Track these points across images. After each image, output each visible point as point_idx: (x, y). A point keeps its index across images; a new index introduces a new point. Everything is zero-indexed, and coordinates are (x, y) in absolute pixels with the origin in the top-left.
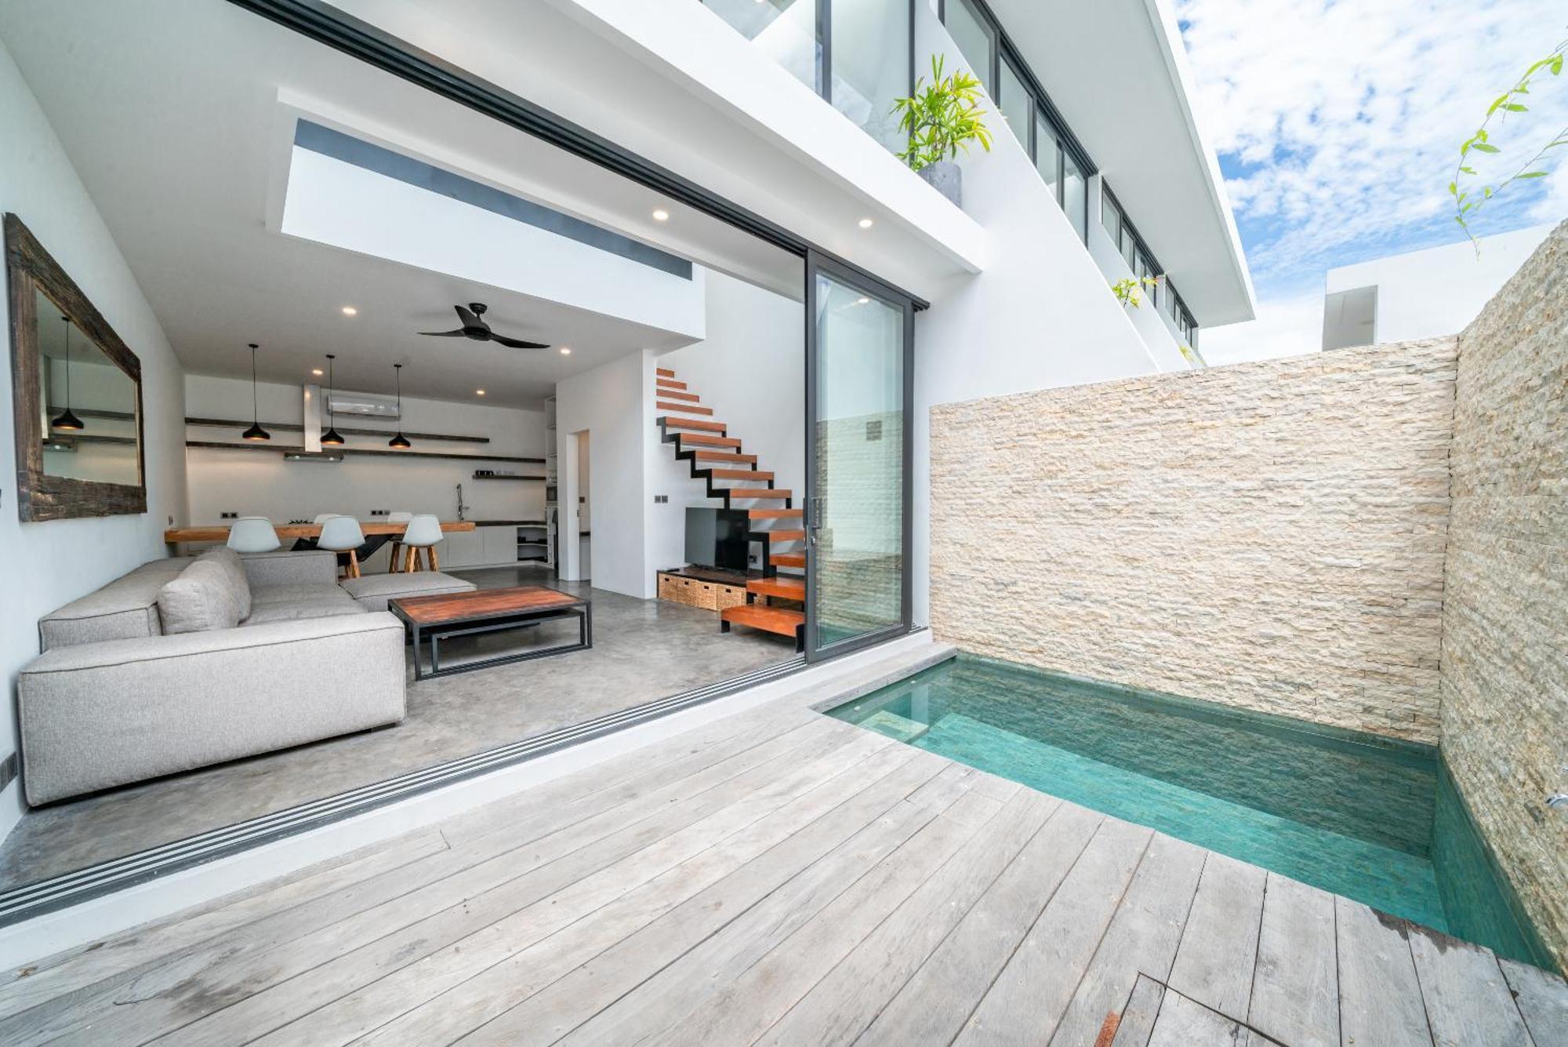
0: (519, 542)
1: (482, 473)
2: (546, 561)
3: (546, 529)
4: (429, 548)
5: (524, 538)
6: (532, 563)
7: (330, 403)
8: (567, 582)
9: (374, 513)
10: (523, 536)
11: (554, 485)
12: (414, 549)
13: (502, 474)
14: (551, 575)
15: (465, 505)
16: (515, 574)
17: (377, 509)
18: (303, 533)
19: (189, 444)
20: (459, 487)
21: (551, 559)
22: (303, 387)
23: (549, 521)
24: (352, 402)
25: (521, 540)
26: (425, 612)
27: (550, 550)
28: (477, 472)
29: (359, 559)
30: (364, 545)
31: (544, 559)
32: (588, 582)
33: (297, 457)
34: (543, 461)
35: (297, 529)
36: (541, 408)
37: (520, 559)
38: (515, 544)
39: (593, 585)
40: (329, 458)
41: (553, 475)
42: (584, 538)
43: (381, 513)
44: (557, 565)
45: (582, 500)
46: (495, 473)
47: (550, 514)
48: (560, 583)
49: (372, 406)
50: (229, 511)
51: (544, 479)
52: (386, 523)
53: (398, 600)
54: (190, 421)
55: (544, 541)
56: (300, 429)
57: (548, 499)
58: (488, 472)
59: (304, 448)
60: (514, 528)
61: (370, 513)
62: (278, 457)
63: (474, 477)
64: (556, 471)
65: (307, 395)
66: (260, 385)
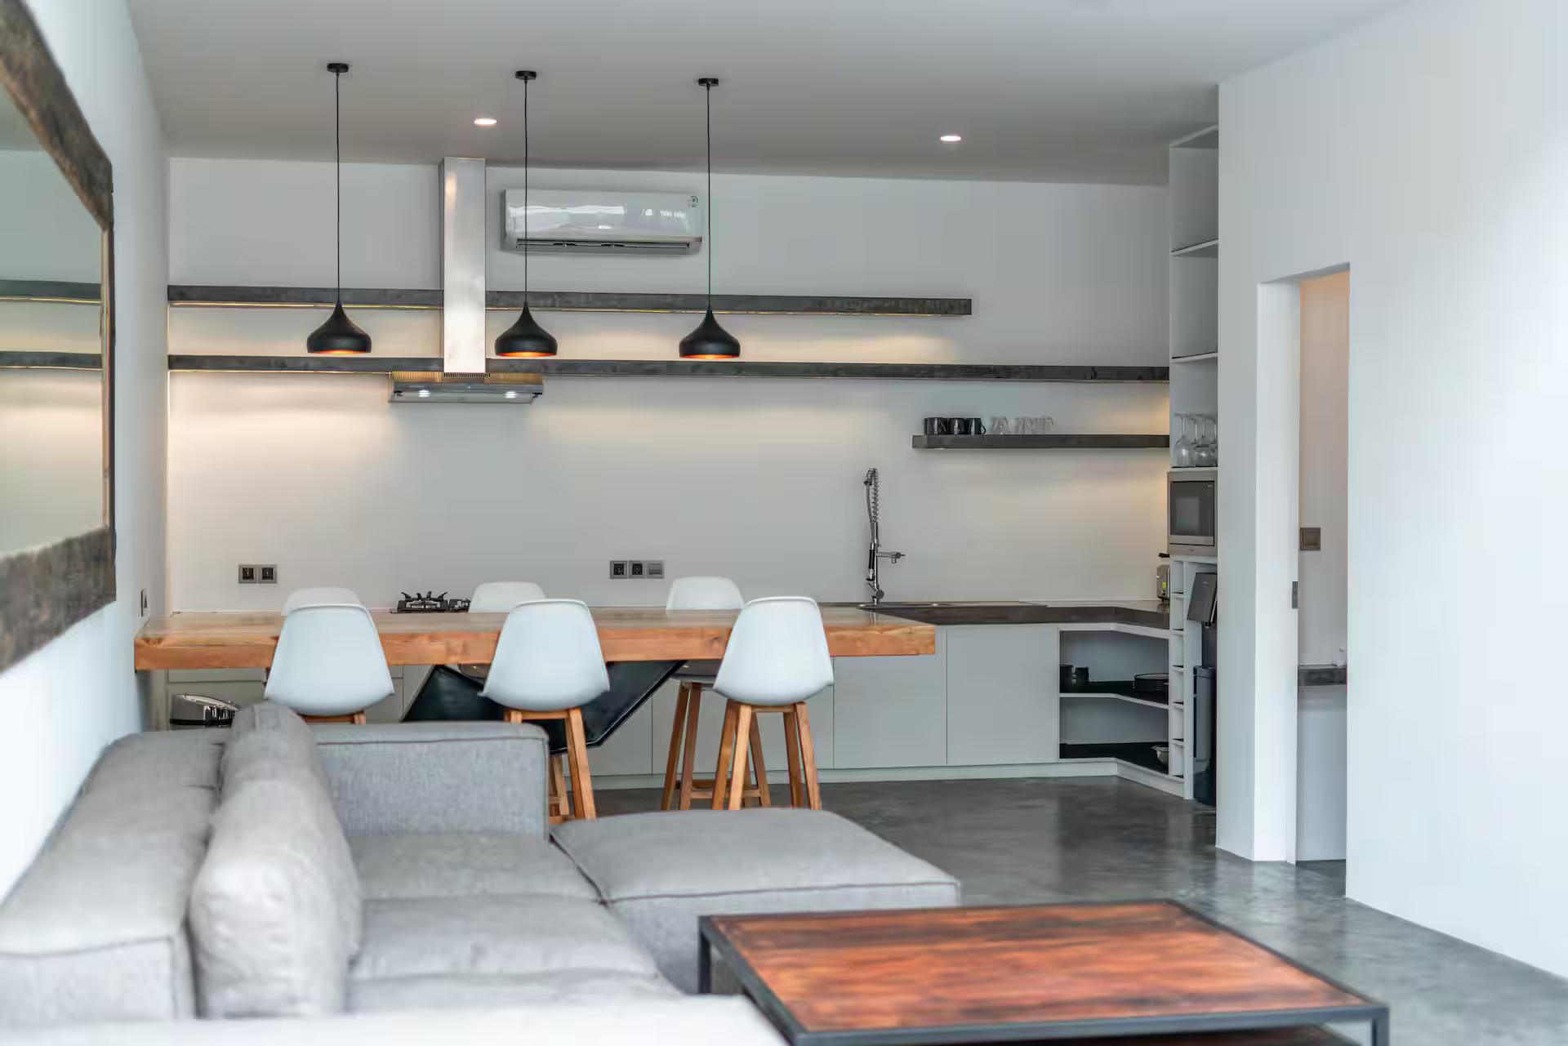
0: (1064, 687)
1: (946, 425)
2: (1163, 767)
3: (1164, 643)
4: (790, 711)
5: (1083, 672)
6: (1108, 768)
7: (515, 212)
8: (1246, 863)
9: (618, 569)
10: (1077, 663)
11: (1201, 473)
12: (745, 714)
13: (1011, 427)
14: (1181, 827)
15: (886, 546)
16: (1050, 810)
17: (628, 556)
18: (450, 651)
19: (177, 362)
20: (871, 479)
21: (1182, 761)
22: (441, 166)
23: (1178, 611)
24: (564, 204)
25: (1073, 680)
26: (823, 988)
27: (1180, 724)
28: (928, 422)
29: (592, 741)
30: (605, 695)
31: (1149, 755)
32: (1333, 871)
33: (424, 394)
34: (1159, 375)
35: (433, 637)
36: (1157, 172)
37: (1068, 751)
38: (1053, 695)
39: (1357, 889)
40: (504, 392)
41: (1196, 433)
42: (1317, 692)
43: (637, 569)
44: (1207, 784)
45: (1309, 539)
46: (986, 424)
47: (1182, 582)
48: (1221, 867)
49: (619, 210)
50: (258, 560)
51: (1161, 442)
52: (659, 615)
53: (733, 921)
54: (178, 294)
55: (1156, 689)
56: (432, 300)
57: (1176, 527)
58: (965, 424)
59: (441, 362)
60: (1050, 632)
61: (607, 570)
62: (376, 391)
63: (916, 443)
64: (1213, 419)
65: (450, 188)
66: (352, 170)
